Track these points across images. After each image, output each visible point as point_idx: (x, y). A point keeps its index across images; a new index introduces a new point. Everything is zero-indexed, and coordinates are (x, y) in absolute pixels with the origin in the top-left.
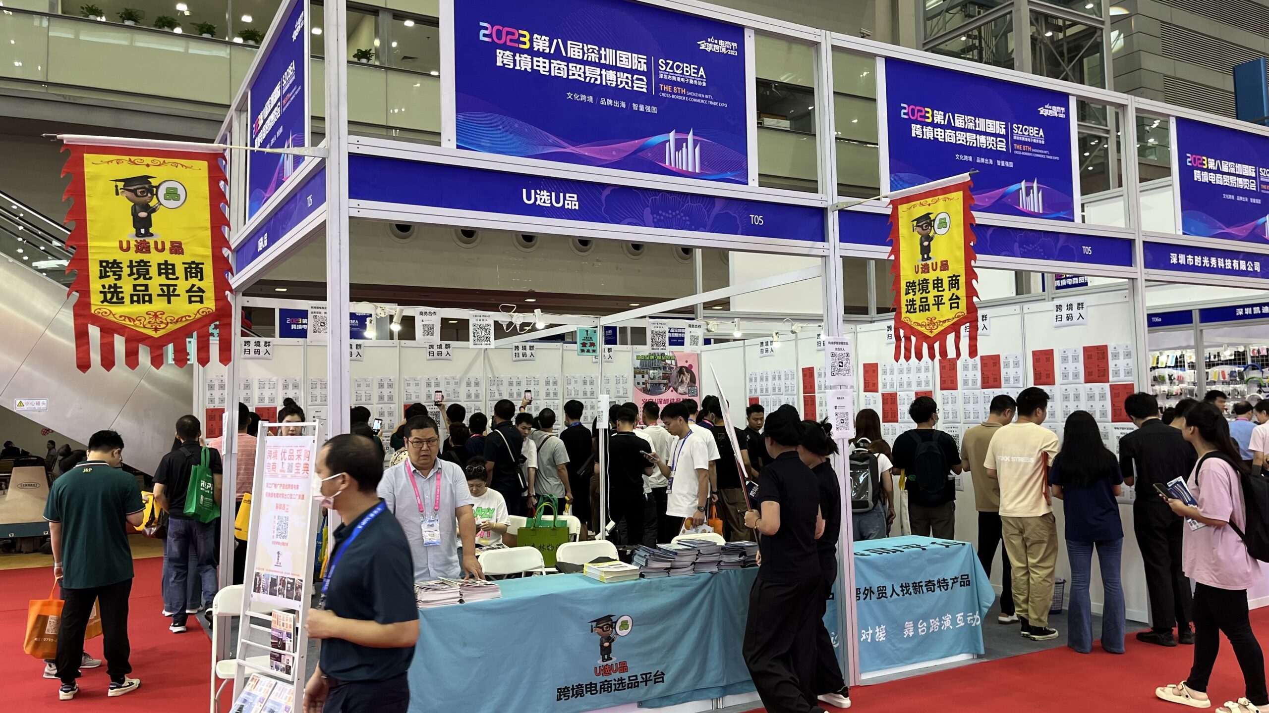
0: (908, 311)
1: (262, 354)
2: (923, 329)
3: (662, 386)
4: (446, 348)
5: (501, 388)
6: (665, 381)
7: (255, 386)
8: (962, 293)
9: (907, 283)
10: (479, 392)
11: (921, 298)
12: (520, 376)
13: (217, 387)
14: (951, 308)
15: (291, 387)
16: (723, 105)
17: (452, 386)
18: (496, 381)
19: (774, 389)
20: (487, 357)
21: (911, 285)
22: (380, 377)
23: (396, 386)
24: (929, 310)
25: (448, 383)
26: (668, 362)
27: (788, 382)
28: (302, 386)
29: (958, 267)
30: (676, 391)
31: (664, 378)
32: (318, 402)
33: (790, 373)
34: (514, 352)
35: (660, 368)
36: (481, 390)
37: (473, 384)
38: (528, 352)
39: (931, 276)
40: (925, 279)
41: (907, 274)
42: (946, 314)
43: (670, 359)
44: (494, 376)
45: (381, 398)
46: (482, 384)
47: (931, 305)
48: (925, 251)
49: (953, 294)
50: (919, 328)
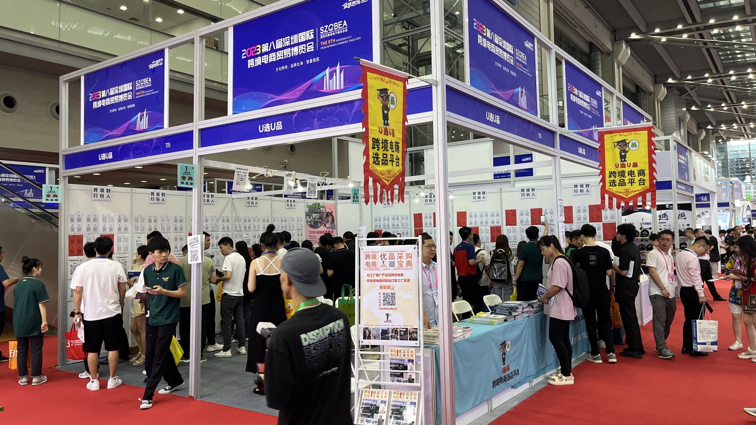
0: (610, 185)
1: (105, 197)
2: (621, 194)
3: (319, 223)
4: (212, 197)
5: (241, 223)
6: (320, 220)
7: (100, 219)
8: (647, 178)
9: (610, 172)
10: (229, 225)
11: (620, 180)
12: (250, 216)
13: (75, 220)
14: (640, 185)
15: (122, 220)
16: (531, 76)
17: (215, 222)
18: (238, 219)
19: (394, 225)
20: (233, 204)
21: (612, 174)
22: (175, 215)
23: (184, 221)
24: (625, 185)
25: (212, 220)
26: (322, 209)
27: (404, 222)
28: (129, 220)
29: (644, 165)
30: (325, 226)
31: (319, 219)
32: (139, 231)
33: (405, 217)
34: (247, 201)
35: (318, 213)
36: (230, 226)
37: (226, 221)
38: (254, 201)
39: (627, 169)
40: (623, 171)
41: (610, 167)
42: (637, 188)
43: (323, 208)
44: (237, 216)
45: (176, 229)
46: (230, 221)
47: (627, 184)
48: (623, 157)
49: (641, 179)
50: (619, 194)
